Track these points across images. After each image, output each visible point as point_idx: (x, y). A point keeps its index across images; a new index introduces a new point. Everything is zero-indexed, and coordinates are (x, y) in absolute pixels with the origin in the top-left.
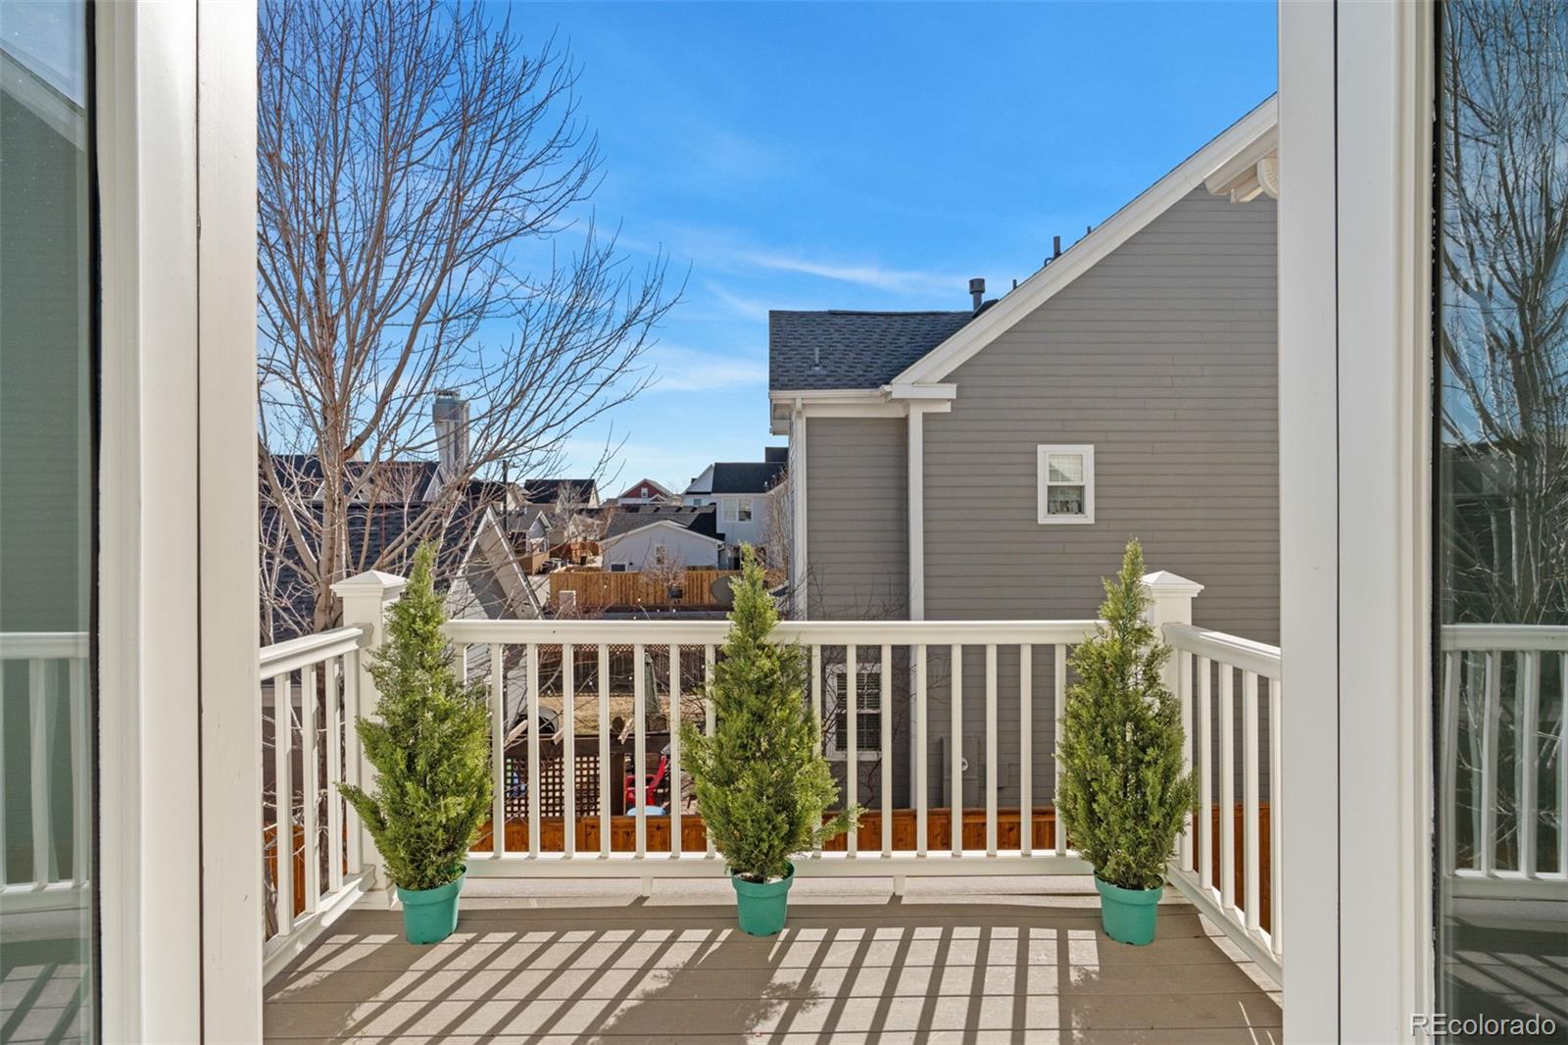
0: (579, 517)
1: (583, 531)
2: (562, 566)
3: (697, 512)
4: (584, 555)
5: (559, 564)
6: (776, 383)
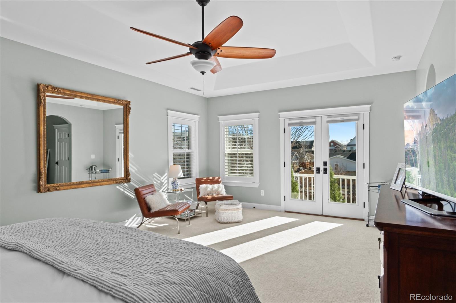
1: (310, 158)
3: (351, 152)
5: (302, 169)
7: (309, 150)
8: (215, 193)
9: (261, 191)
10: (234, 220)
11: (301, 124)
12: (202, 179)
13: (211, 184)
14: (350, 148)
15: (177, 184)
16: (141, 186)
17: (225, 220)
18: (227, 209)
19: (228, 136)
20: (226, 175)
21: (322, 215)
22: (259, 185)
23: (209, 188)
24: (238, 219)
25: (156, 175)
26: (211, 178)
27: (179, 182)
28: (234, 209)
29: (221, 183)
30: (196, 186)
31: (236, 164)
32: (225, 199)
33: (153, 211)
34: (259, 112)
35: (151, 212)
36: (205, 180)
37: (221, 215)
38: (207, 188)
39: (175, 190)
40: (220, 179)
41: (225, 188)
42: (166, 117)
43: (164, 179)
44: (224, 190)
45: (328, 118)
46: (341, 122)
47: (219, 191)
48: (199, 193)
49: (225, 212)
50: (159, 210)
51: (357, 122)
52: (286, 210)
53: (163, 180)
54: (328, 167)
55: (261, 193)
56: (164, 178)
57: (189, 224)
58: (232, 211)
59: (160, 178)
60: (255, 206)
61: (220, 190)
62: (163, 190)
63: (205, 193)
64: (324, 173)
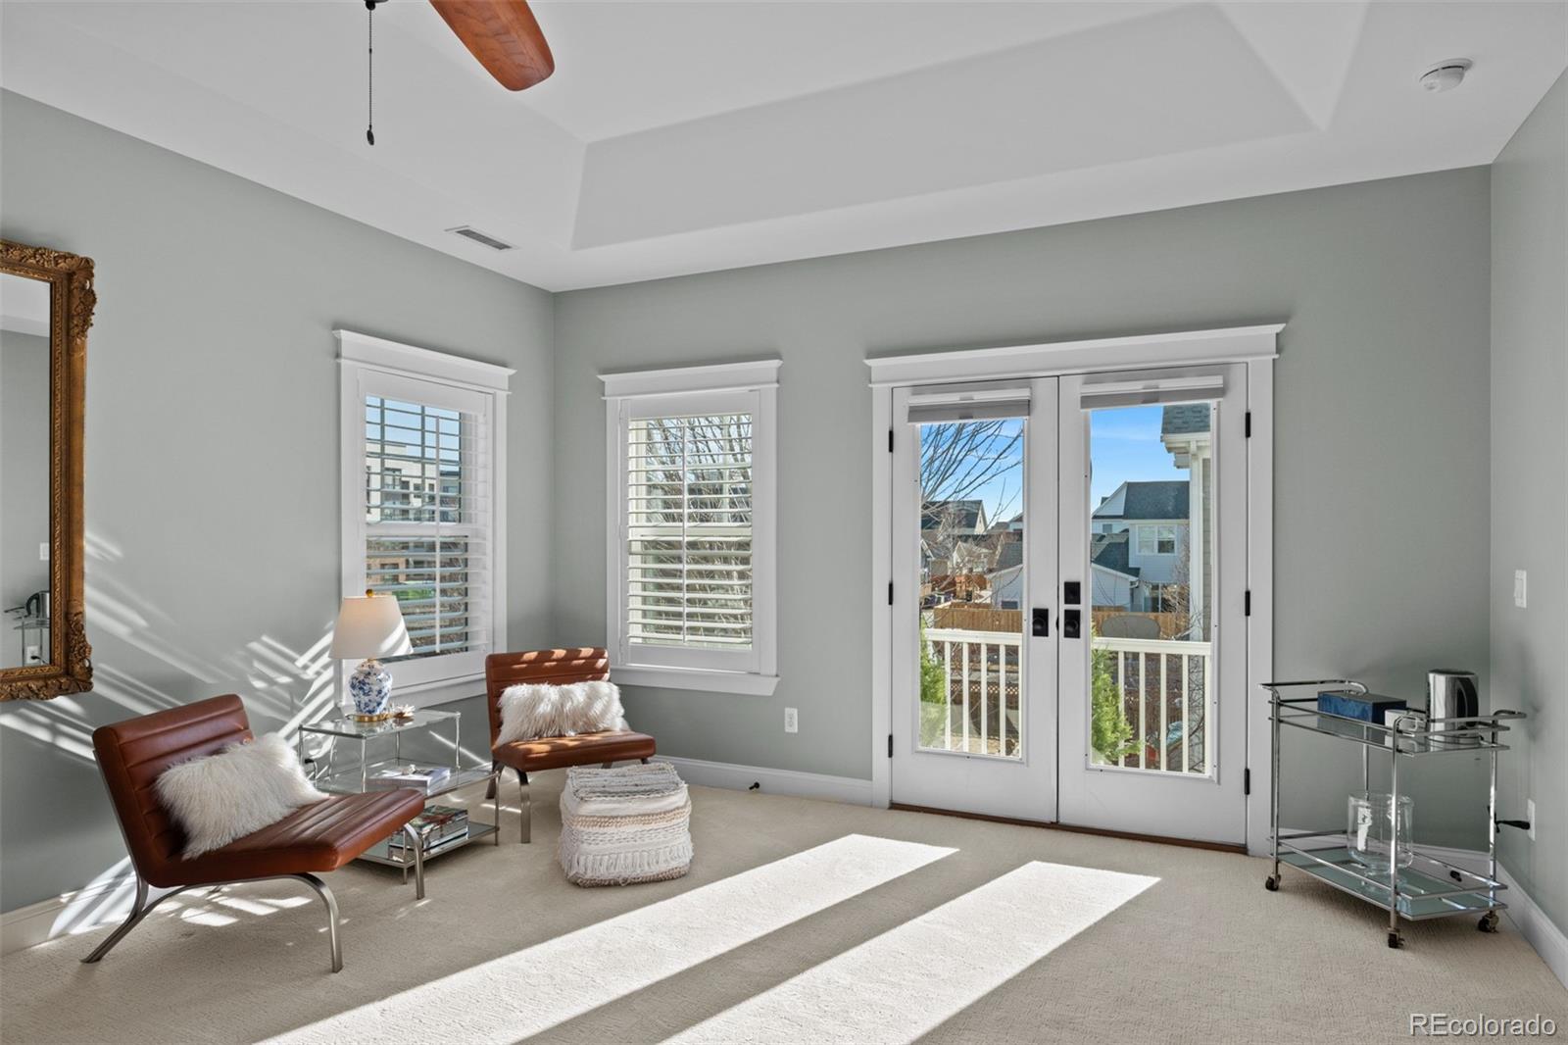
0: (965, 545)
1: (969, 561)
2: (946, 600)
3: (1105, 542)
4: (970, 589)
5: (942, 600)
6: (1169, 426)
7: (967, 531)
8: (574, 725)
9: (788, 710)
10: (646, 868)
11: (965, 411)
12: (516, 658)
13: (558, 683)
14: (1101, 527)
15: (376, 688)
16: (169, 703)
17: (603, 869)
18: (614, 814)
19: (643, 466)
20: (632, 640)
21: (1055, 826)
22: (779, 684)
23: (546, 700)
24: (666, 861)
25: (265, 645)
26: (560, 653)
27: (389, 680)
28: (649, 815)
29: (607, 676)
30: (486, 692)
31: (678, 588)
32: (616, 755)
33: (196, 848)
34: (781, 359)
35: (186, 856)
36: (529, 662)
37: (585, 845)
38: (535, 701)
39: (367, 715)
40: (601, 656)
41: (623, 700)
42: (332, 361)
43: (313, 664)
44: (617, 709)
45: (1086, 383)
46: (1145, 402)
47: (592, 713)
48: (500, 724)
49: (602, 830)
50: (235, 841)
51: (1219, 402)
52: (899, 799)
53: (305, 667)
54: (1085, 607)
55: (787, 719)
56: (314, 659)
57: (420, 896)
58: (639, 827)
59: (293, 660)
60: (757, 781)
61: (598, 707)
62: (311, 716)
63: (526, 726)
64: (1067, 635)
